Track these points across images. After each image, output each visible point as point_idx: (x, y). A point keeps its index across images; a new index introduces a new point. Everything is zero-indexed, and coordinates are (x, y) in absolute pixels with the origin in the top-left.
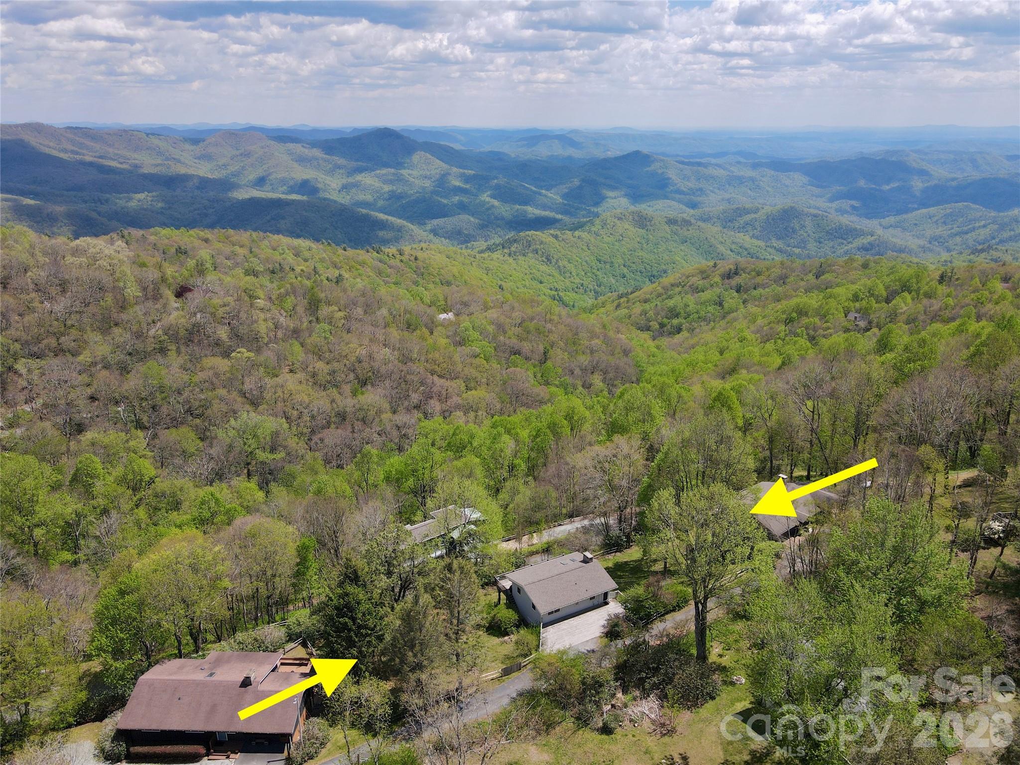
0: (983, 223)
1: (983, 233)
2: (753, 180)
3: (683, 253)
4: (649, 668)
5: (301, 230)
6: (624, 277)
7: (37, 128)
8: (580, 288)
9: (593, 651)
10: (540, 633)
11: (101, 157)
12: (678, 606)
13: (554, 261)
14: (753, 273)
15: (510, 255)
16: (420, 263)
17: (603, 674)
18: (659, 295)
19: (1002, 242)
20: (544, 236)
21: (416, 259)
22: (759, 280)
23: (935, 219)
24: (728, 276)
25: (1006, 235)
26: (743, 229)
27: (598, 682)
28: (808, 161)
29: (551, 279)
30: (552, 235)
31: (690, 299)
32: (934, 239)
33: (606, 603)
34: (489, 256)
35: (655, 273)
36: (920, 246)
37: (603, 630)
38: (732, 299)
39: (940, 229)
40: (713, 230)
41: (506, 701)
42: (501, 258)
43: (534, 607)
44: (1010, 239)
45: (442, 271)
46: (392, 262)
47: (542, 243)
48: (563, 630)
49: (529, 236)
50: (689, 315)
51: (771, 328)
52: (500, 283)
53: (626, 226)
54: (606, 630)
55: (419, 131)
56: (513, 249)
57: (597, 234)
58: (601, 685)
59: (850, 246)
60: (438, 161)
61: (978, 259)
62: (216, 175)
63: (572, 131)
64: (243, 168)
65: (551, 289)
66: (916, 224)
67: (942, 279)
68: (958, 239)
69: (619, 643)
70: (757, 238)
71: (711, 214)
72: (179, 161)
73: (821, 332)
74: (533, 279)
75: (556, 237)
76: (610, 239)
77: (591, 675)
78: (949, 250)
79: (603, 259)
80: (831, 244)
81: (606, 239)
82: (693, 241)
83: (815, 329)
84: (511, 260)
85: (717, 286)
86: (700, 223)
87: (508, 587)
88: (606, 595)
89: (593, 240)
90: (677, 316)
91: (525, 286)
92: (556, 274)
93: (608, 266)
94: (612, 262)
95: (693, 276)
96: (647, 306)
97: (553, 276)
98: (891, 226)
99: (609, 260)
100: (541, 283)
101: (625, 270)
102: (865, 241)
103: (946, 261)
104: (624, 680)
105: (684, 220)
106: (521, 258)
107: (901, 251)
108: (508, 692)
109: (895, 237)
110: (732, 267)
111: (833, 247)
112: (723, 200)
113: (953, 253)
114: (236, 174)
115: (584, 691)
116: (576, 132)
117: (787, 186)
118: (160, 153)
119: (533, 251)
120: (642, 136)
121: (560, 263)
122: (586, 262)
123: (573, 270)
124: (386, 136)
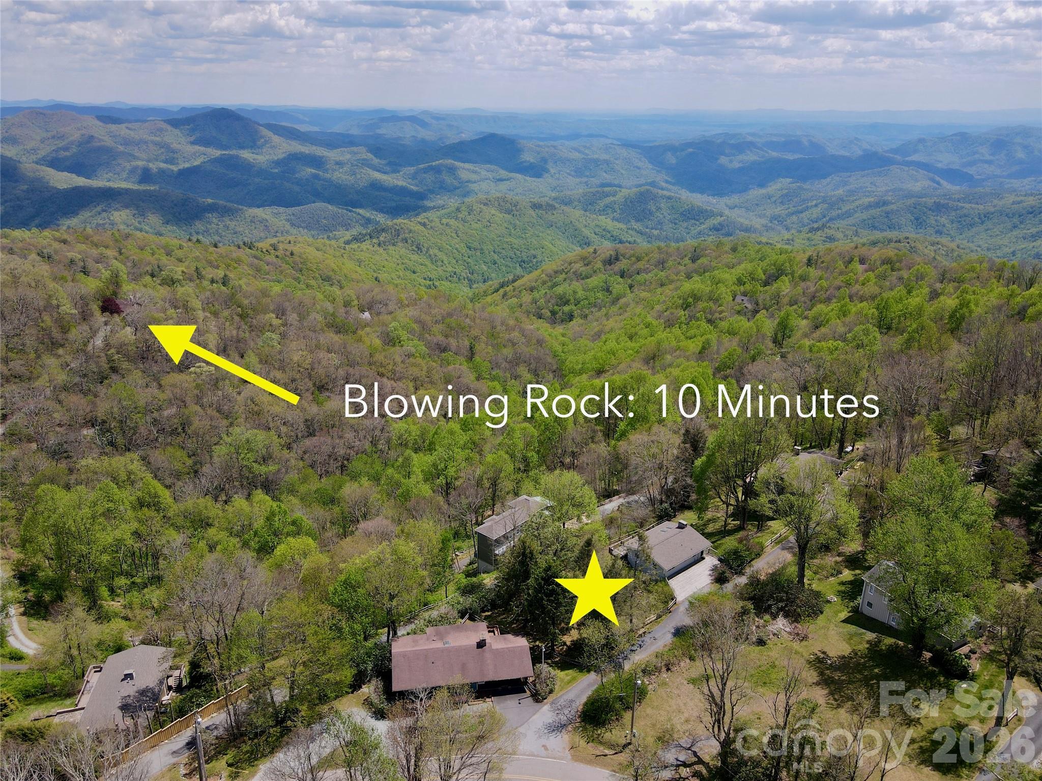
0: (814, 202)
1: (816, 212)
3: (550, 238)
5: (140, 223)
6: (495, 263)
8: (453, 277)
10: (668, 584)
13: (424, 250)
14: (633, 259)
15: (379, 245)
16: (297, 259)
17: (748, 604)
18: (544, 283)
19: (831, 219)
20: (412, 224)
21: (292, 254)
22: (640, 265)
23: (774, 199)
24: (610, 261)
25: (834, 213)
26: (603, 211)
27: (746, 610)
28: (657, 144)
29: (423, 268)
30: (420, 223)
31: (577, 285)
32: (774, 218)
33: (703, 558)
34: (359, 247)
35: (525, 258)
36: (763, 226)
37: (711, 578)
38: (619, 286)
39: (779, 209)
40: (576, 214)
41: (669, 636)
42: (370, 247)
43: (655, 566)
44: (839, 217)
45: (321, 266)
46: (268, 258)
47: (410, 231)
48: (681, 581)
49: (397, 224)
50: (579, 302)
51: (672, 314)
52: (375, 275)
53: (493, 212)
54: (713, 578)
55: (257, 111)
56: (382, 239)
57: (464, 221)
58: (748, 612)
59: (703, 226)
61: (814, 237)
63: (423, 113)
65: (425, 279)
66: (757, 205)
67: (809, 262)
68: (794, 218)
69: (728, 586)
70: (617, 220)
71: (572, 197)
73: (717, 315)
74: (406, 269)
76: (478, 226)
78: (788, 229)
79: (472, 246)
80: (685, 224)
81: (474, 225)
82: (558, 225)
83: (712, 313)
84: (381, 250)
85: (600, 272)
86: (563, 207)
87: (624, 555)
88: (702, 552)
89: (461, 226)
90: (567, 303)
91: (399, 277)
92: (428, 263)
93: (478, 253)
94: (482, 249)
95: (575, 262)
96: (536, 294)
97: (425, 265)
98: (736, 206)
99: (479, 247)
100: (414, 272)
101: (496, 257)
102: (715, 222)
103: (788, 240)
105: (548, 205)
106: (391, 247)
107: (747, 230)
108: (667, 629)
109: (741, 217)
110: (612, 253)
111: (687, 228)
113: (793, 231)
116: (427, 113)
119: (403, 240)
120: (495, 118)
121: (431, 252)
122: (456, 249)
123: (445, 258)
124: (223, 116)
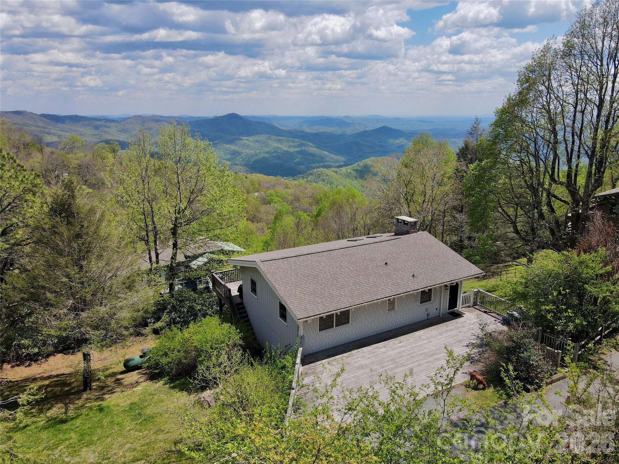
7: (23, 114)
10: (291, 375)
11: (61, 130)
20: (329, 171)
30: (334, 171)
33: (456, 315)
47: (327, 175)
49: (319, 171)
56: (309, 179)
72: (108, 133)
75: (336, 172)
119: (322, 180)
120: (387, 120)
124: (233, 118)
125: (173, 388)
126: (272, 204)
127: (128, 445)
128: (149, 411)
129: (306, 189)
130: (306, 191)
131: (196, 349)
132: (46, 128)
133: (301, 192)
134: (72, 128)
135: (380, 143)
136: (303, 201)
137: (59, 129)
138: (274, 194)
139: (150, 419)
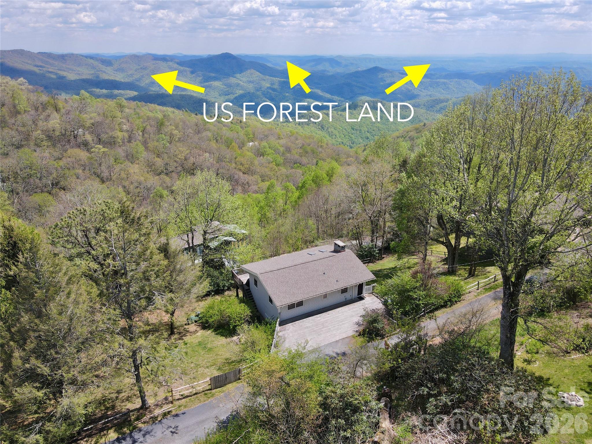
2: (444, 84)
3: (403, 125)
4: (432, 380)
6: (368, 138)
7: (21, 53)
9: (344, 354)
10: (274, 331)
11: (59, 70)
12: (450, 301)
13: (326, 128)
15: (299, 124)
17: (358, 390)
27: (348, 405)
30: (325, 113)
33: (361, 299)
34: (287, 125)
37: (356, 328)
41: (212, 425)
42: (294, 126)
43: (271, 301)
47: (318, 118)
48: (307, 327)
49: (310, 113)
54: (361, 329)
58: (356, 410)
60: (257, 73)
62: (127, 80)
63: (337, 56)
64: (142, 76)
69: (380, 344)
71: (420, 103)
72: (105, 72)
75: (327, 115)
77: (338, 391)
79: (355, 128)
84: (300, 127)
87: (245, 282)
88: (360, 287)
92: (327, 136)
93: (358, 132)
94: (361, 130)
95: (411, 131)
99: (359, 128)
101: (368, 135)
104: (390, 397)
105: (404, 105)
106: (306, 126)
108: (215, 412)
112: (427, 95)
114: (138, 80)
115: (326, 420)
116: (340, 57)
117: (465, 87)
118: (93, 68)
120: (379, 59)
121: (330, 130)
122: (345, 129)
123: (337, 134)
124: (227, 57)
125: (217, 334)
126: (265, 157)
127: (206, 360)
128: (209, 346)
129: (297, 139)
130: (297, 142)
131: (229, 316)
132: (44, 67)
133: (292, 143)
134: (69, 67)
135: (371, 84)
136: (294, 152)
137: (56, 68)
138: (267, 146)
139: (210, 350)
